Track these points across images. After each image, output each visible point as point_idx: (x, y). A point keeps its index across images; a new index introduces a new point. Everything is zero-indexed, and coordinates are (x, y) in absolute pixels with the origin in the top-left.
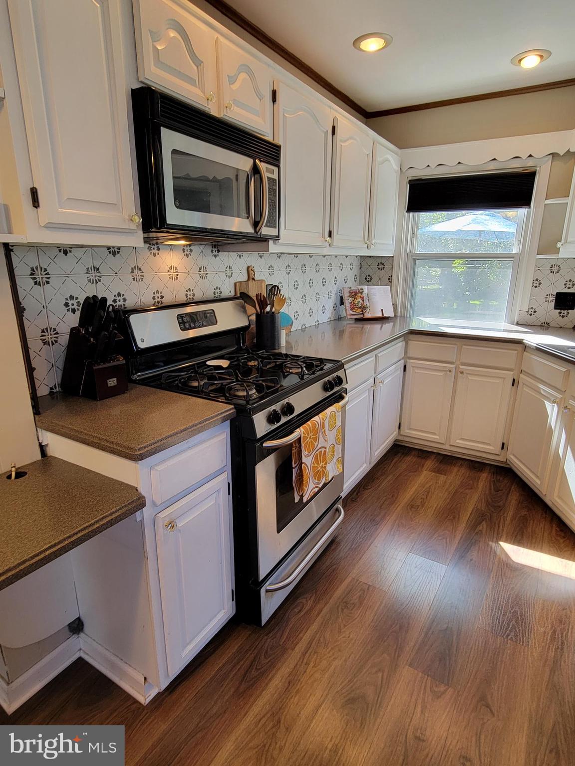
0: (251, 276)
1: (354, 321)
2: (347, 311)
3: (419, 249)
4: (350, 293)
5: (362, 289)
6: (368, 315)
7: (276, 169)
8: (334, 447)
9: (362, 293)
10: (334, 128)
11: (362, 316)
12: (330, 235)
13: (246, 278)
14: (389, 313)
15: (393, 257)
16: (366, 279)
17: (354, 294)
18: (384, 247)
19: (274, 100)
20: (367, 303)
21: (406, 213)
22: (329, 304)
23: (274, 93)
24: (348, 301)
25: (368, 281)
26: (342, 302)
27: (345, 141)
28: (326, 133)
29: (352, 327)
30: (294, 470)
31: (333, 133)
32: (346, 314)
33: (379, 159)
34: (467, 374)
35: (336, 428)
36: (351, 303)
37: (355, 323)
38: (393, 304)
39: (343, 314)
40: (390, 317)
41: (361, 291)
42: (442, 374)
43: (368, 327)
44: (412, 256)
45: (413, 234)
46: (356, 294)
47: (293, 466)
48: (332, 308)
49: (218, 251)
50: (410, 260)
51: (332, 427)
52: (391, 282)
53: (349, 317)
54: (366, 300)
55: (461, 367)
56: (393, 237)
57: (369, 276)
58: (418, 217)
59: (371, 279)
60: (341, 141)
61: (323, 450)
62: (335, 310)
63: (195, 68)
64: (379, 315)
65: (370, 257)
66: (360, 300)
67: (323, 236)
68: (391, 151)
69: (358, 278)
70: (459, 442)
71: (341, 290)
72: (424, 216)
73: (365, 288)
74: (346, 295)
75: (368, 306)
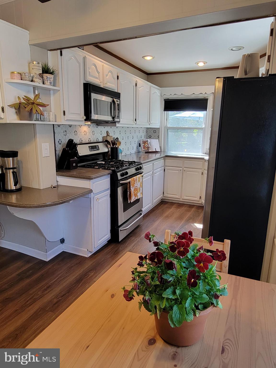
0: (108, 134)
1: (145, 153)
2: (142, 149)
3: (169, 125)
4: (143, 142)
5: (147, 140)
6: (150, 151)
7: (119, 100)
8: (139, 188)
9: (147, 142)
10: (136, 84)
11: (148, 151)
12: (136, 121)
13: (106, 135)
14: (158, 150)
15: (159, 128)
16: (149, 136)
17: (144, 142)
18: (156, 124)
19: (118, 78)
20: (149, 146)
21: (164, 112)
22: (135, 146)
23: (118, 77)
24: (142, 145)
25: (150, 138)
26: (140, 146)
27: (140, 88)
28: (134, 86)
29: (144, 155)
30: (128, 192)
31: (136, 86)
32: (142, 150)
33: (152, 92)
34: (187, 171)
35: (140, 182)
36: (143, 146)
37: (145, 154)
38: (160, 147)
39: (141, 150)
40: (158, 151)
41: (147, 141)
42: (178, 172)
43: (150, 155)
44: (166, 128)
45: (167, 119)
46: (145, 142)
47: (128, 191)
48: (136, 148)
49: (98, 126)
50: (166, 129)
51: (139, 181)
52: (159, 138)
53: (143, 151)
54: (149, 144)
55: (184, 169)
56: (159, 120)
57: (150, 135)
58: (168, 113)
59: (151, 137)
60: (139, 88)
61: (137, 187)
62: (137, 148)
63: (98, 74)
64: (154, 150)
65: (150, 128)
66: (147, 145)
67: (133, 121)
68: (156, 89)
69: (146, 136)
70: (185, 198)
71: (139, 141)
72: (170, 113)
73: (149, 140)
74: (141, 143)
75: (150, 147)
